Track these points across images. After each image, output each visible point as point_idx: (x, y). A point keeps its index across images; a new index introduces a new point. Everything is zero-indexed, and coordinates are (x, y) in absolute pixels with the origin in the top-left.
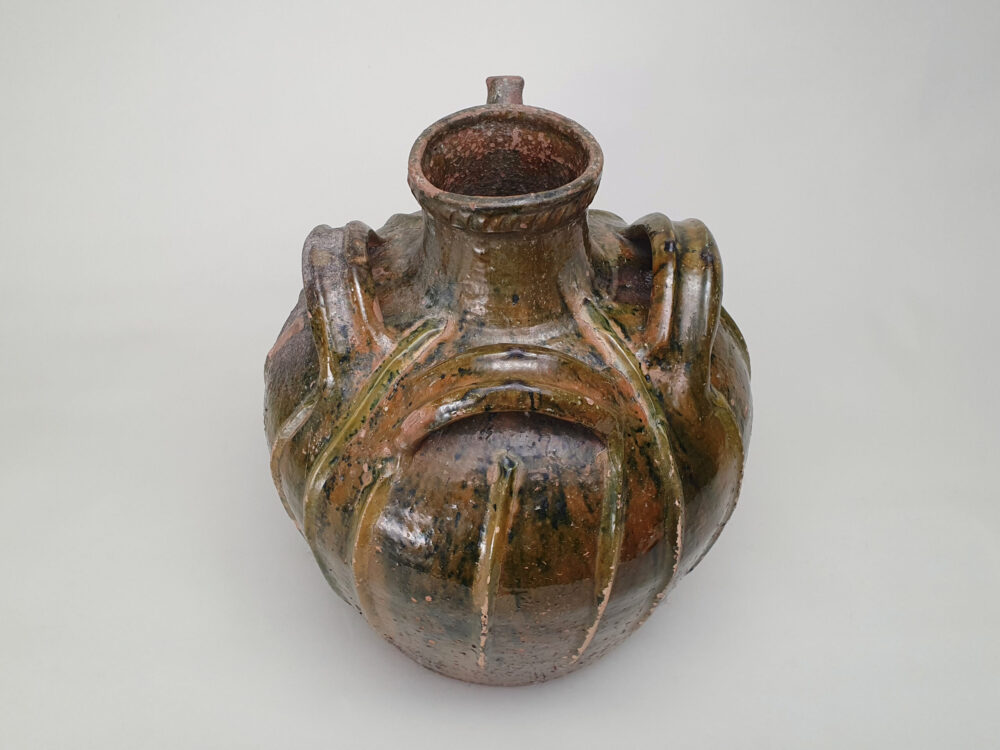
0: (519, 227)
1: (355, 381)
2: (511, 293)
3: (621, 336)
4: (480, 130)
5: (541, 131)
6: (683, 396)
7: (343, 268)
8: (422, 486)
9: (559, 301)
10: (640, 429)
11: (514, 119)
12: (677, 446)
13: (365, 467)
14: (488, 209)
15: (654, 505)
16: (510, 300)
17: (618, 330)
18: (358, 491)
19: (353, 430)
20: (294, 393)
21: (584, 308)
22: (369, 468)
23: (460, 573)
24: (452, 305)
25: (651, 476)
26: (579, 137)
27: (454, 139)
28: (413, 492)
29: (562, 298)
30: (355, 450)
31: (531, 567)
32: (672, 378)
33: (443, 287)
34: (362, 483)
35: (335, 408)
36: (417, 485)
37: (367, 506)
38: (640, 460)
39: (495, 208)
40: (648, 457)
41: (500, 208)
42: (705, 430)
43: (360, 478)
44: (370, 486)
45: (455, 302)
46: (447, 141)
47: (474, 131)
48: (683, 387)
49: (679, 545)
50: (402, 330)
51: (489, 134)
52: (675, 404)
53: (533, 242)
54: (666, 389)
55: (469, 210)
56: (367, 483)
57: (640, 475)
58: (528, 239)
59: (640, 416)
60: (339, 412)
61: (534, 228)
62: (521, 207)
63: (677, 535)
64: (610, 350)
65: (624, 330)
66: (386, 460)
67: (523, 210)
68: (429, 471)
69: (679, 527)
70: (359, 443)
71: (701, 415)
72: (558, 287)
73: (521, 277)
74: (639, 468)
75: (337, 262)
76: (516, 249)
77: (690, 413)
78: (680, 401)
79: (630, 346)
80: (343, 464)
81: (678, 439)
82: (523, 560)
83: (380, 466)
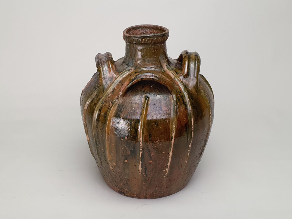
0: (149, 42)
1: (108, 84)
2: (148, 60)
3: (176, 73)
4: (140, 30)
5: (155, 30)
6: (192, 87)
7: (106, 58)
8: (125, 104)
9: (160, 64)
10: (181, 92)
11: (148, 27)
12: (191, 98)
13: (111, 103)
14: (142, 37)
15: (185, 111)
16: (147, 62)
17: (175, 72)
18: (109, 109)
19: (107, 94)
20: (91, 92)
21: (166, 67)
22: (112, 102)
23: (135, 127)
24: (133, 66)
25: (184, 104)
26: (164, 29)
27: (134, 31)
28: (123, 106)
29: (160, 63)
30: (108, 99)
31: (153, 124)
32: (188, 83)
33: (130, 62)
34: (109, 106)
35: (103, 91)
36: (124, 104)
37: (111, 111)
38: (181, 99)
39: (144, 36)
40: (183, 99)
41: (145, 36)
42: (198, 97)
43: (109, 105)
44: (112, 106)
45: (133, 64)
46: (132, 32)
47: (139, 30)
48: (192, 85)
49: (193, 125)
50: (120, 73)
51: (142, 31)
52: (190, 88)
53: (153, 47)
54: (187, 85)
55: (138, 37)
56: (110, 106)
57: (181, 103)
58: (152, 46)
59: (180, 89)
60: (104, 91)
61: (153, 42)
62: (149, 36)
63: (192, 121)
64: (173, 75)
65: (176, 72)
66: (116, 99)
67: (150, 37)
68: (127, 101)
69: (192, 119)
70: (109, 98)
71: (197, 93)
72: (159, 60)
73: (150, 56)
74: (180, 101)
75: (104, 58)
76: (149, 48)
77: (194, 91)
78: (191, 88)
79: (178, 76)
80: (105, 103)
81: (191, 96)
82: (151, 122)
83: (115, 101)
